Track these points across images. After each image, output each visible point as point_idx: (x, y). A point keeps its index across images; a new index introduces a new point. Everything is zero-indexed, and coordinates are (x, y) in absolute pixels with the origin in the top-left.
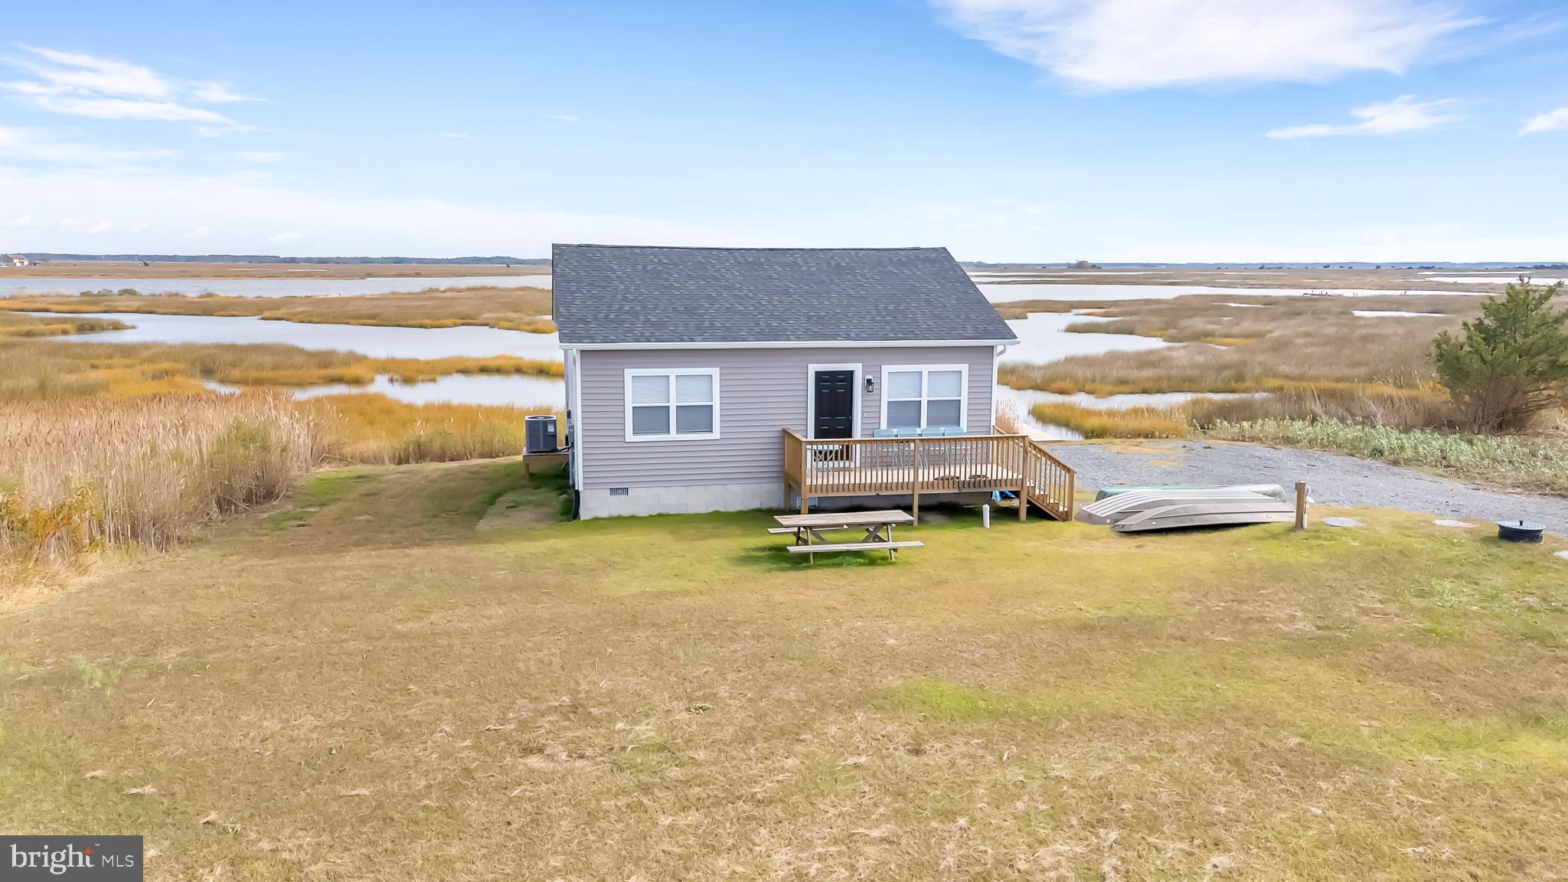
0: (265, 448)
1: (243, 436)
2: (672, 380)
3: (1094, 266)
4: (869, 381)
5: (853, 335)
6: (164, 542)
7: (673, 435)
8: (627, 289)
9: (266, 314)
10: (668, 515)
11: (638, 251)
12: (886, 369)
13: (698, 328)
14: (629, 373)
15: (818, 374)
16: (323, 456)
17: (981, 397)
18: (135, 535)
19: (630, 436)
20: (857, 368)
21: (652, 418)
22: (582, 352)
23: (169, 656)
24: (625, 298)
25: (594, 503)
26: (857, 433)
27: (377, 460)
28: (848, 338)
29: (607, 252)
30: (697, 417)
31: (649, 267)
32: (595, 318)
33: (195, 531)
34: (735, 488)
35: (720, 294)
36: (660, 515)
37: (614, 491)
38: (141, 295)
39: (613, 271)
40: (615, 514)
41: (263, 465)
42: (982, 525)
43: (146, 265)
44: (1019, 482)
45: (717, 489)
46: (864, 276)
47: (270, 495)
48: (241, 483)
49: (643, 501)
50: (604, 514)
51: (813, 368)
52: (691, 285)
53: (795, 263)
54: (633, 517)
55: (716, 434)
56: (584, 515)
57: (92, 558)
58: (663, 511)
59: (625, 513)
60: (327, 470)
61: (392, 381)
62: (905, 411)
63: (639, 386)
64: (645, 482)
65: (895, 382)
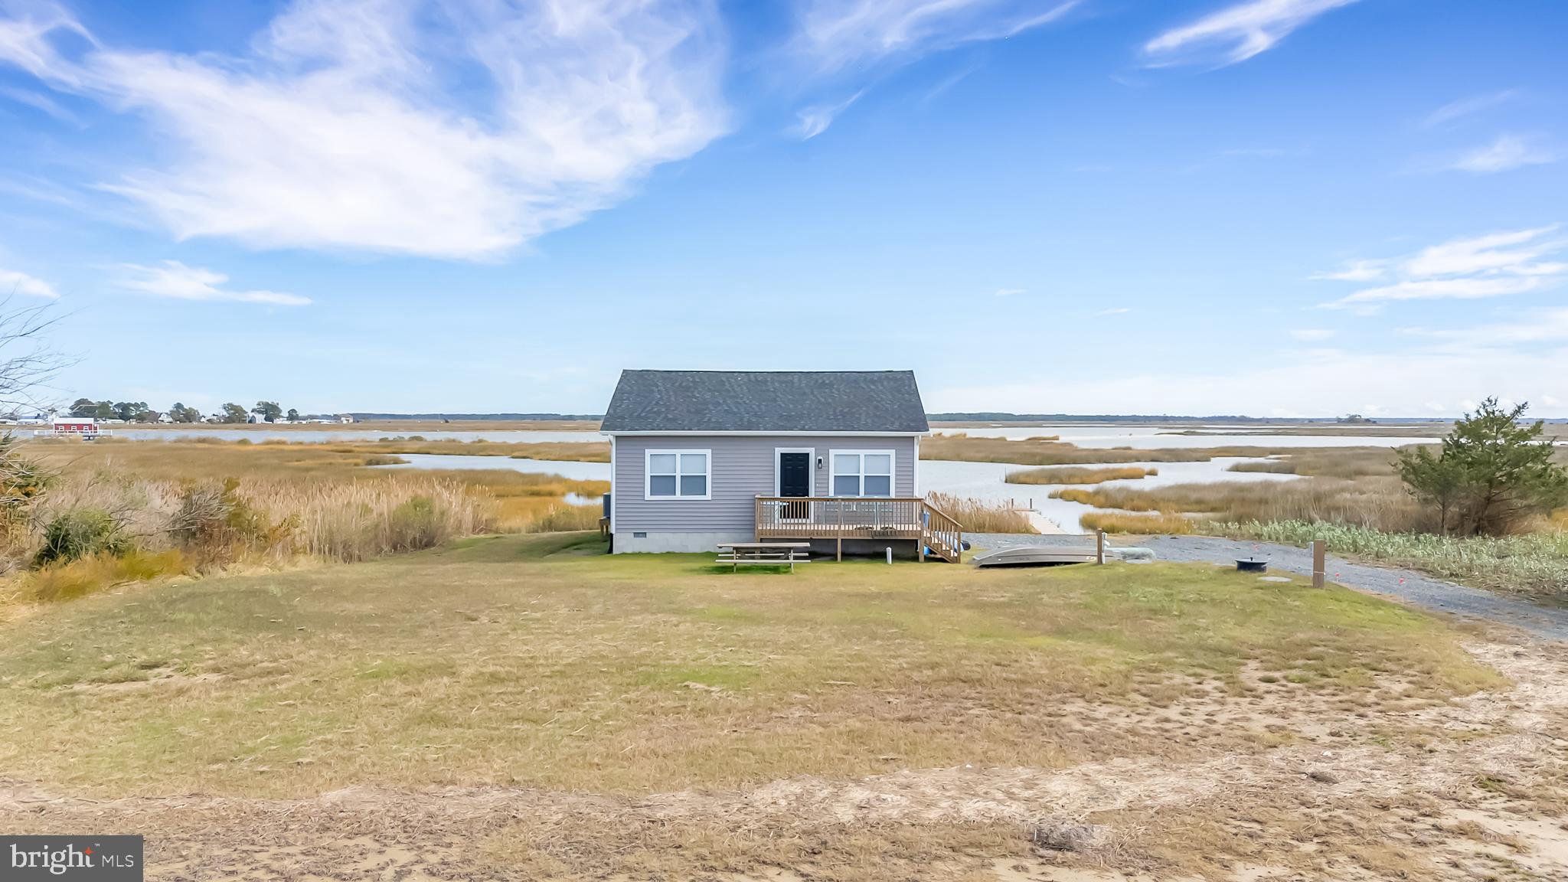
0: (431, 512)
1: (417, 503)
2: (678, 458)
3: (1367, 420)
4: (820, 461)
5: (807, 427)
6: (349, 559)
7: (678, 496)
8: (661, 399)
9: (516, 454)
10: (674, 553)
11: (681, 374)
12: (832, 452)
13: (698, 422)
14: (648, 452)
15: (783, 455)
17: (906, 473)
18: (330, 550)
19: (648, 496)
20: (811, 451)
21: (664, 483)
22: (617, 437)
24: (657, 403)
25: (623, 542)
26: (812, 494)
28: (803, 429)
29: (658, 374)
30: (694, 484)
31: (684, 384)
32: (631, 415)
34: (721, 535)
35: (725, 401)
36: (668, 553)
37: (636, 535)
38: (426, 441)
39: (657, 386)
40: (637, 551)
42: (886, 561)
43: (447, 422)
44: (918, 533)
45: (709, 535)
46: (838, 390)
49: (657, 541)
50: (629, 551)
51: (779, 451)
52: (708, 396)
53: (792, 382)
54: (649, 554)
55: (708, 496)
56: (615, 551)
57: (300, 560)
58: (671, 550)
59: (644, 551)
60: (481, 536)
61: (578, 495)
62: (847, 482)
63: (655, 461)
64: (658, 529)
65: (840, 462)
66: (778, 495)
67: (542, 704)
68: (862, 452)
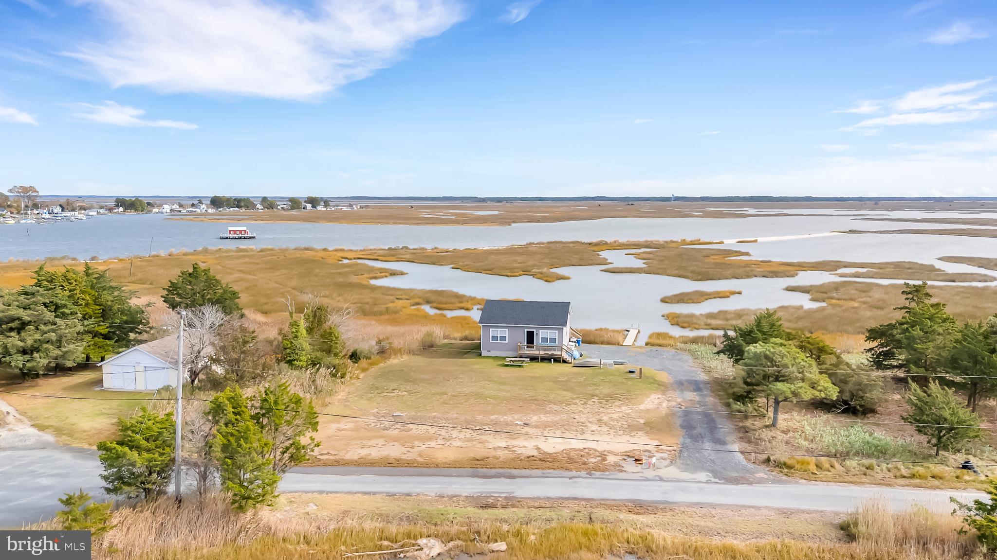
0: (433, 337)
1: (429, 334)
2: (499, 331)
4: (537, 334)
6: (414, 354)
7: (499, 341)
8: (496, 312)
10: (497, 356)
12: (540, 331)
13: (504, 321)
14: (491, 330)
15: (527, 332)
16: (445, 337)
18: (410, 353)
19: (491, 341)
21: (495, 338)
22: (483, 325)
23: (413, 369)
24: (494, 314)
25: (484, 353)
26: (535, 344)
27: (455, 339)
28: (532, 324)
30: (503, 338)
31: (503, 306)
33: (418, 353)
34: (511, 352)
36: (493, 356)
37: (488, 351)
40: (488, 356)
41: (432, 340)
42: (551, 363)
44: (561, 355)
45: (507, 352)
47: (432, 346)
48: (427, 344)
49: (493, 353)
50: (486, 355)
51: (526, 330)
55: (507, 342)
56: (483, 355)
57: (404, 356)
59: (490, 356)
60: (446, 341)
62: (545, 340)
63: (493, 332)
64: (494, 350)
65: (543, 334)
66: (526, 344)
67: (462, 401)
68: (549, 331)
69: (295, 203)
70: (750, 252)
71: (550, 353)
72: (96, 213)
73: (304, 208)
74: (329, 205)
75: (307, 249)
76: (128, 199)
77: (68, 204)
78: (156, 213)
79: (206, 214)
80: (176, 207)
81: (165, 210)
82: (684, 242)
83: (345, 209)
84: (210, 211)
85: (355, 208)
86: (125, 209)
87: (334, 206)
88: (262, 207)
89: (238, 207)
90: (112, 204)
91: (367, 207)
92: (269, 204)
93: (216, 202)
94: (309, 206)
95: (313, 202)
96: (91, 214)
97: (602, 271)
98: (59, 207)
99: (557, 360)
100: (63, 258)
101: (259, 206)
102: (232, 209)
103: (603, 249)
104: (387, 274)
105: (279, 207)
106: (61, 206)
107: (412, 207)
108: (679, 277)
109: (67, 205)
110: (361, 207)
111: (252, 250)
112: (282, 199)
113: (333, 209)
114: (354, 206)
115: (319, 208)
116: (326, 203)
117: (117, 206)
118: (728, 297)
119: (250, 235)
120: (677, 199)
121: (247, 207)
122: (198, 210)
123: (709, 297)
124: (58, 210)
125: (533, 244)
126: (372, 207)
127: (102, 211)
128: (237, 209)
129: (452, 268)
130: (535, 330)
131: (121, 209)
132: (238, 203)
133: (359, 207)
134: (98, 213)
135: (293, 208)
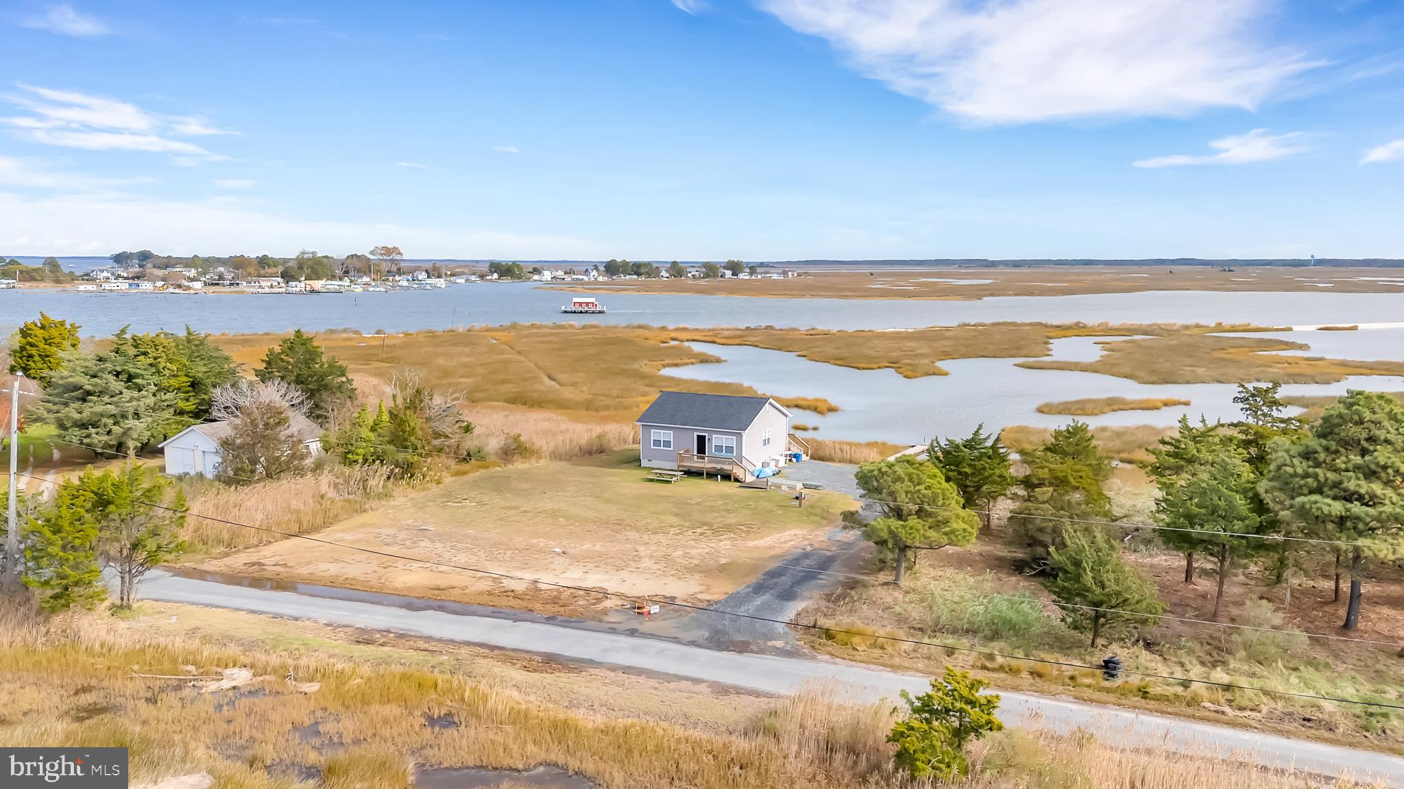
2: (662, 433)
4: (710, 439)
7: (662, 448)
12: (714, 436)
13: (670, 420)
14: (652, 431)
15: (698, 436)
19: (652, 447)
21: (657, 443)
24: (663, 410)
25: (644, 463)
26: (706, 454)
28: (703, 426)
30: (667, 444)
35: (687, 410)
37: (648, 460)
44: (731, 471)
45: (672, 463)
46: (733, 407)
48: (595, 447)
49: (655, 464)
50: (646, 466)
51: (696, 434)
52: (683, 407)
55: (672, 449)
56: (640, 466)
59: (650, 467)
62: (719, 448)
63: (655, 434)
64: (655, 459)
65: (717, 440)
66: (695, 453)
67: (525, 519)
68: (727, 437)
69: (710, 270)
70: (1309, 344)
71: (719, 466)
72: (463, 281)
73: (722, 276)
74: (755, 272)
75: (640, 327)
76: (504, 263)
77: (434, 268)
78: (535, 281)
79: (596, 282)
80: (560, 273)
81: (545, 277)
82: (1219, 327)
83: (775, 277)
84: (601, 279)
85: (790, 276)
86: (502, 276)
87: (761, 273)
88: (668, 275)
89: (639, 274)
90: (485, 268)
91: (806, 274)
92: (677, 270)
93: (612, 268)
94: (728, 273)
95: (735, 267)
96: (458, 281)
97: (1015, 365)
98: (424, 273)
99: (727, 477)
100: (345, 331)
101: (664, 273)
102: (628, 277)
103: (1066, 334)
104: (693, 360)
105: (689, 275)
106: (426, 271)
107: (872, 275)
108: (1126, 377)
109: (434, 270)
110: (799, 275)
111: (571, 326)
112: (693, 265)
113: (759, 277)
114: (790, 273)
115: (741, 276)
116: (753, 269)
117: (492, 273)
118: (1157, 408)
119: (599, 308)
120: (1320, 262)
121: (649, 275)
122: (586, 278)
123: (1122, 407)
124: (423, 276)
125: (969, 325)
126: (815, 275)
127: (473, 278)
128: (635, 277)
129: (799, 356)
130: (706, 434)
131: (496, 276)
132: (637, 269)
133: (796, 275)
134: (467, 280)
135: (707, 276)
